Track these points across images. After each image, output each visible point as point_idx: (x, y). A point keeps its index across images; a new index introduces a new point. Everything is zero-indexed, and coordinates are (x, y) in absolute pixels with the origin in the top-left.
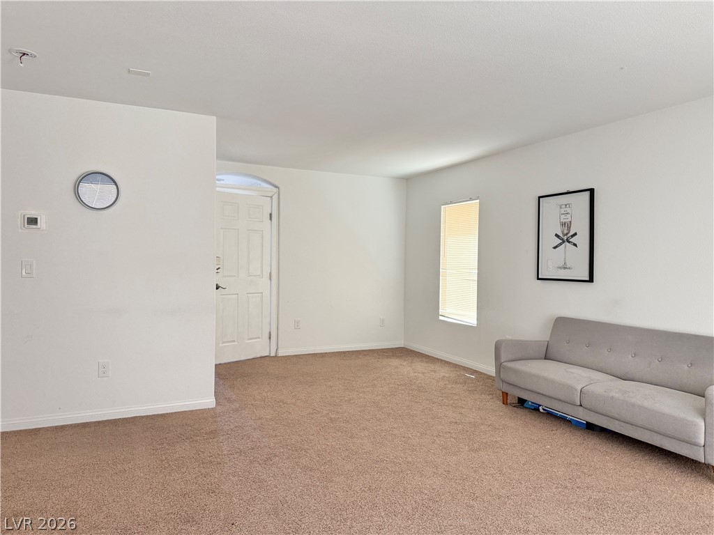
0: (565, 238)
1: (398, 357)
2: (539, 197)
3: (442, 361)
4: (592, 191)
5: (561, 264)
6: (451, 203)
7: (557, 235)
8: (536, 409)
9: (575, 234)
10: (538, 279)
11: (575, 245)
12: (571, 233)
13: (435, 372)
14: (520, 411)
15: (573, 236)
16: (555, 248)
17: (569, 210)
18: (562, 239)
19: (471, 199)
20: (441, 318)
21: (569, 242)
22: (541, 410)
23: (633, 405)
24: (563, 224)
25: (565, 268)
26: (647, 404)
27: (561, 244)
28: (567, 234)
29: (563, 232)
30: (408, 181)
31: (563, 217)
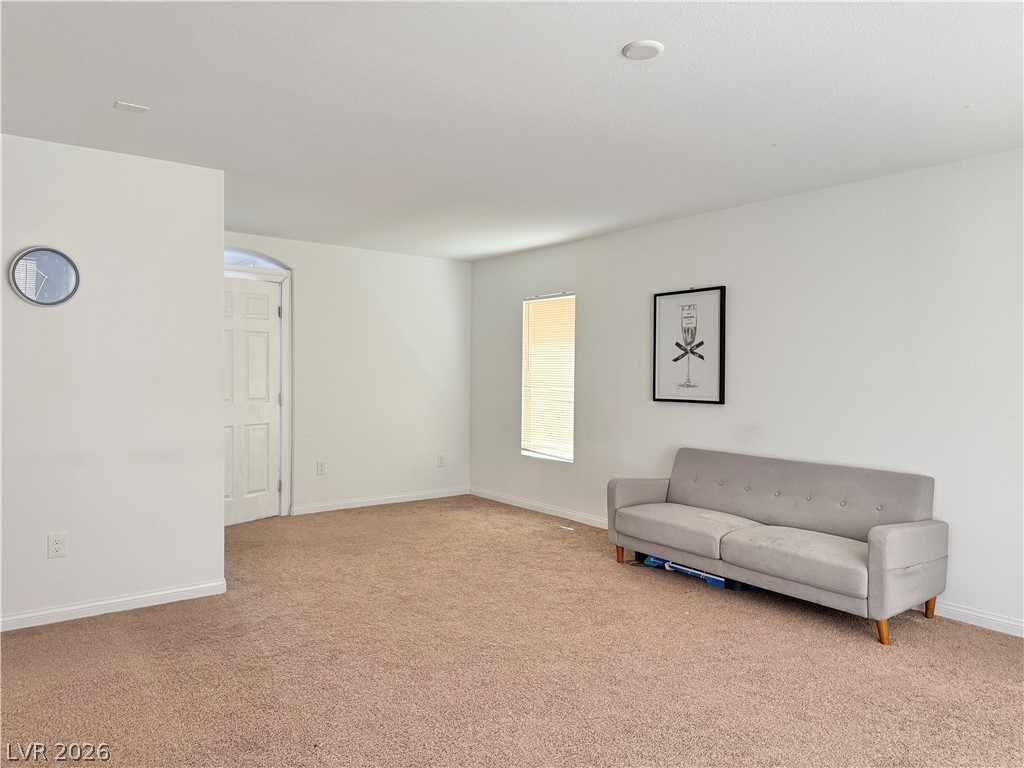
0: (689, 348)
1: (466, 508)
2: (656, 296)
3: (526, 510)
4: (722, 289)
5: (684, 381)
6: (537, 298)
7: (678, 344)
8: (660, 566)
9: (702, 343)
10: (655, 400)
11: (701, 357)
12: (696, 342)
13: (521, 525)
14: (640, 570)
15: (698, 346)
16: (675, 360)
17: (693, 313)
18: (685, 350)
19: (564, 294)
20: (523, 453)
21: (693, 353)
22: (667, 568)
23: (786, 555)
24: (686, 331)
25: (689, 386)
26: (801, 552)
27: (683, 356)
28: (691, 343)
29: (685, 340)
30: (474, 265)
31: (685, 321)
